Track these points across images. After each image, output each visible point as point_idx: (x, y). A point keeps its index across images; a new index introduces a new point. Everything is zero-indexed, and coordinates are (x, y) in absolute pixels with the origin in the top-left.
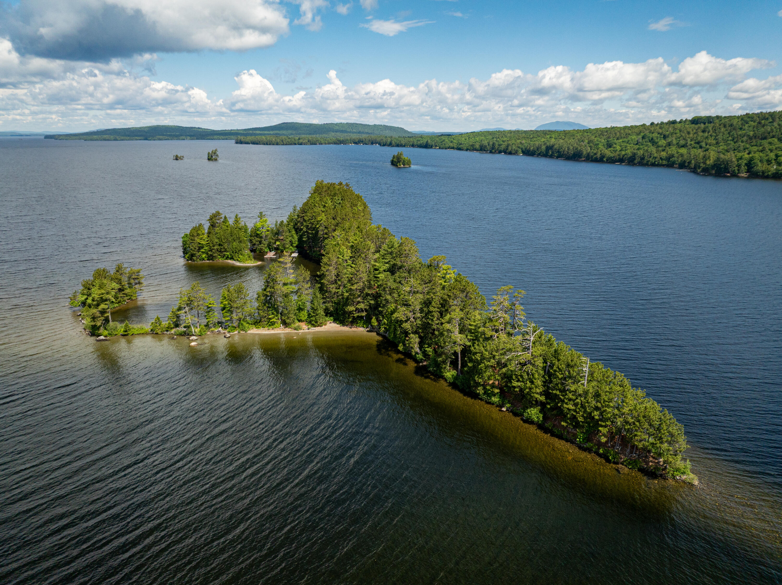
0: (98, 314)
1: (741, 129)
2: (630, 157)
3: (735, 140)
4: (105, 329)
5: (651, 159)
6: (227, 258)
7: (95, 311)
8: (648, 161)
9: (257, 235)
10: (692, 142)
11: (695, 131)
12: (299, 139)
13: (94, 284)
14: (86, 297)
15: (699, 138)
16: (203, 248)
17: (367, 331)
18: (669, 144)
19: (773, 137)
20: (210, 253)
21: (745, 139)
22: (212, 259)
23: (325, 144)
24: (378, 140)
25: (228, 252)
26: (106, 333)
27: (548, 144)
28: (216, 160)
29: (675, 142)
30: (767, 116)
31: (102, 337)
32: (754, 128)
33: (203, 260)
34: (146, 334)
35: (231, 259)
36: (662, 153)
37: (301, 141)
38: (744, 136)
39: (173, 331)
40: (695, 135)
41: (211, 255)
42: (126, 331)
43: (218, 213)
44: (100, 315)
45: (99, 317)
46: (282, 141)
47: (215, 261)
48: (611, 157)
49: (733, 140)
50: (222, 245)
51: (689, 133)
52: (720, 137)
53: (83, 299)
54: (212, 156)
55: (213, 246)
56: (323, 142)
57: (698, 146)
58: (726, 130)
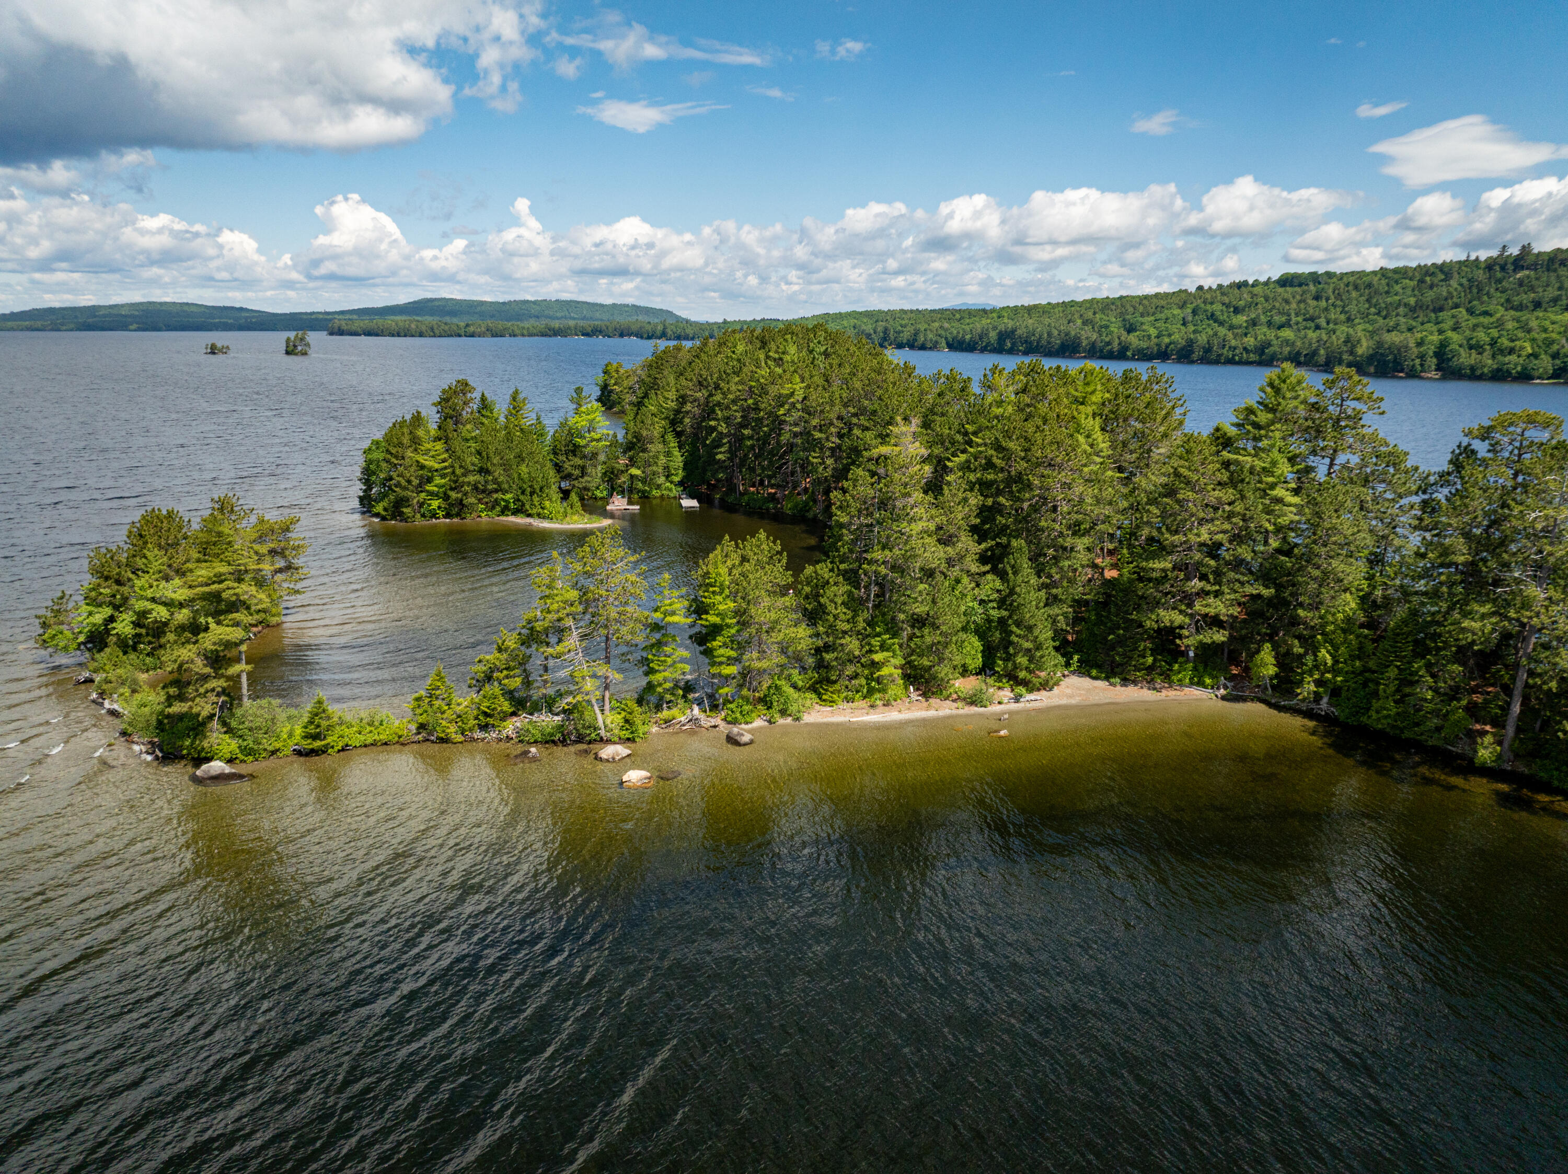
0: (200, 666)
1: (1387, 292)
2: (1182, 349)
3: (1384, 313)
4: (229, 731)
5: (1225, 351)
6: (504, 511)
7: (186, 653)
8: (1219, 355)
9: (575, 450)
10: (1300, 319)
11: (1298, 297)
12: (467, 325)
13: (140, 562)
14: (107, 611)
15: (1311, 311)
16: (429, 480)
17: (1223, 698)
18: (1254, 323)
19: (1456, 306)
20: (453, 495)
21: (1401, 310)
22: (458, 515)
23: (523, 335)
24: (634, 328)
25: (505, 492)
26: (230, 745)
27: (1002, 327)
28: (305, 354)
29: (1263, 319)
30: (1432, 270)
31: (217, 766)
32: (1413, 290)
33: (434, 516)
34: (401, 743)
35: (516, 512)
36: (1246, 340)
37: (472, 329)
38: (1399, 305)
39: (510, 727)
40: (1302, 306)
41: (460, 502)
42: (316, 737)
43: (464, 387)
44: (208, 670)
45: (205, 678)
46: (432, 329)
47: (467, 521)
48: (1143, 349)
49: (1378, 314)
50: (488, 472)
51: (1287, 302)
52: (1352, 308)
53: (99, 618)
54: (295, 346)
55: (464, 475)
56: (517, 332)
57: (1313, 325)
58: (1361, 296)
